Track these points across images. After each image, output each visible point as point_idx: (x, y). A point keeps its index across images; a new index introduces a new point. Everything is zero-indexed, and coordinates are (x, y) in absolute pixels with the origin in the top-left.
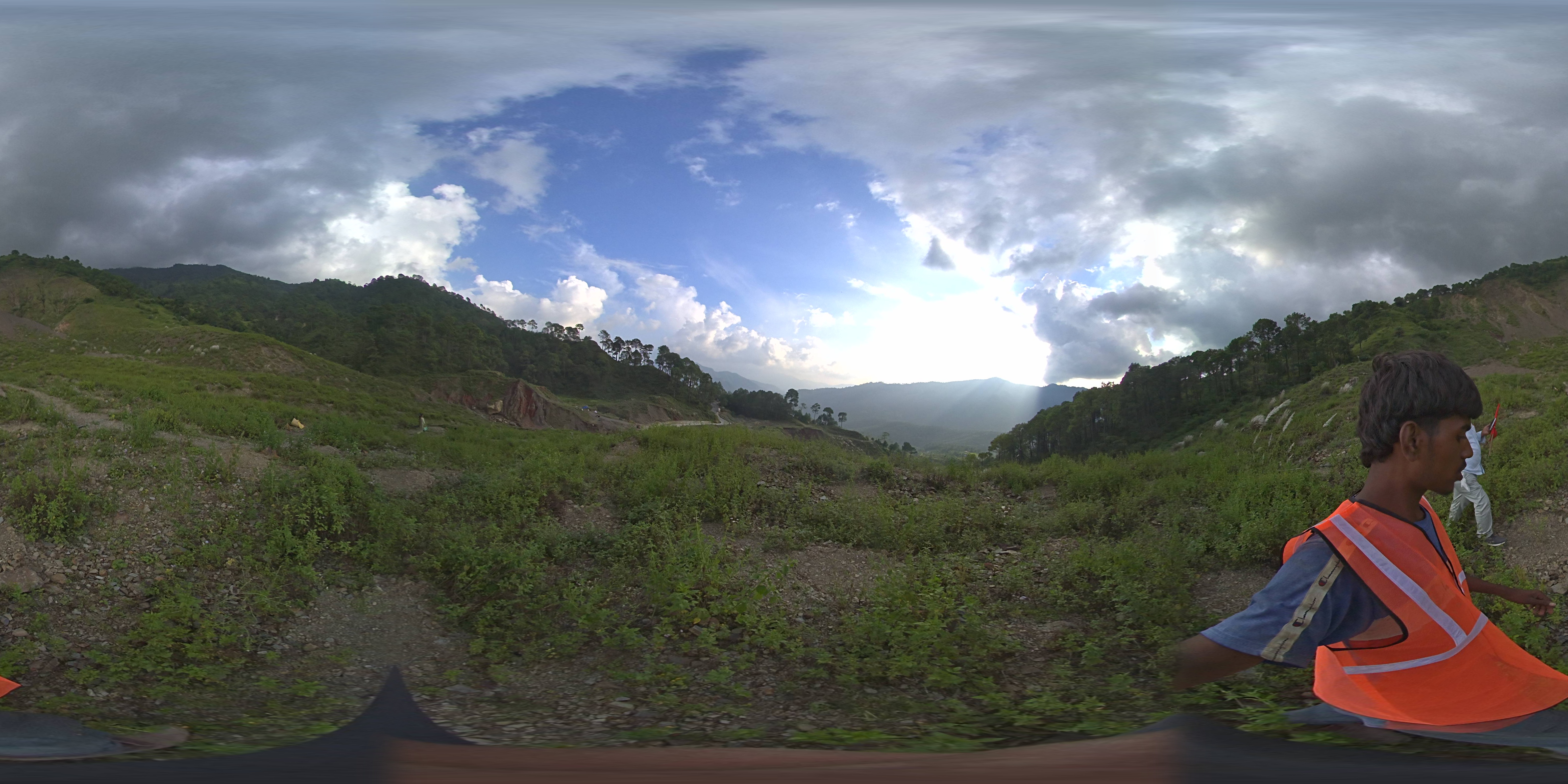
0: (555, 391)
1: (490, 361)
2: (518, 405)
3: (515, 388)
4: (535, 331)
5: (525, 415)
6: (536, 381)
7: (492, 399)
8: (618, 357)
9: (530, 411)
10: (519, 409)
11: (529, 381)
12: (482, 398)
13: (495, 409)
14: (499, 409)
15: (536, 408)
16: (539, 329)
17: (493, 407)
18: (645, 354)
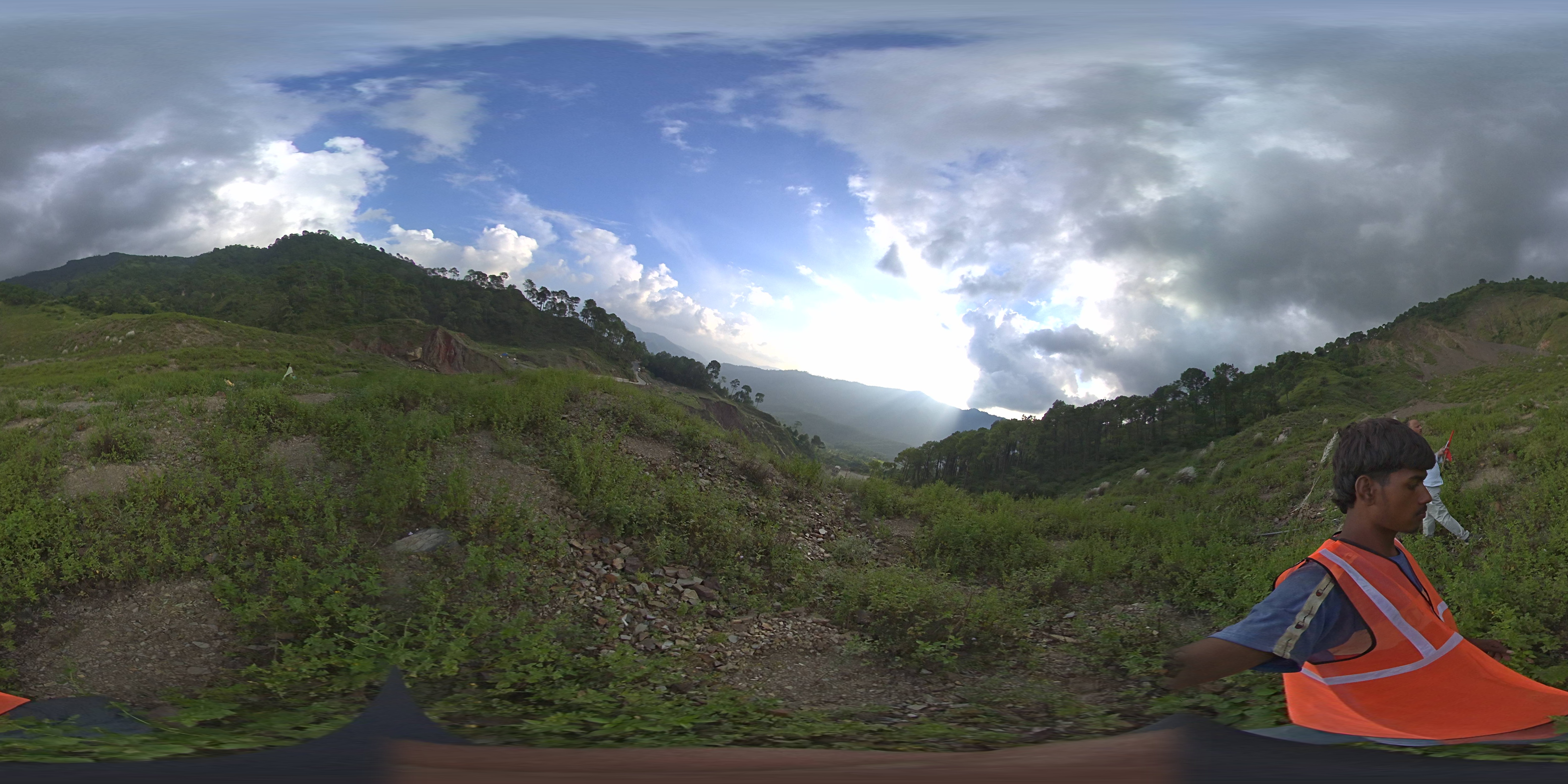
0: (475, 338)
1: (409, 310)
2: (437, 351)
3: (434, 335)
4: (456, 278)
5: (443, 361)
6: (457, 328)
7: (411, 346)
8: (542, 305)
9: (449, 357)
10: (438, 355)
11: (449, 328)
12: (401, 347)
13: (415, 356)
14: (419, 356)
15: (456, 354)
16: (462, 277)
17: (412, 354)
18: (571, 307)
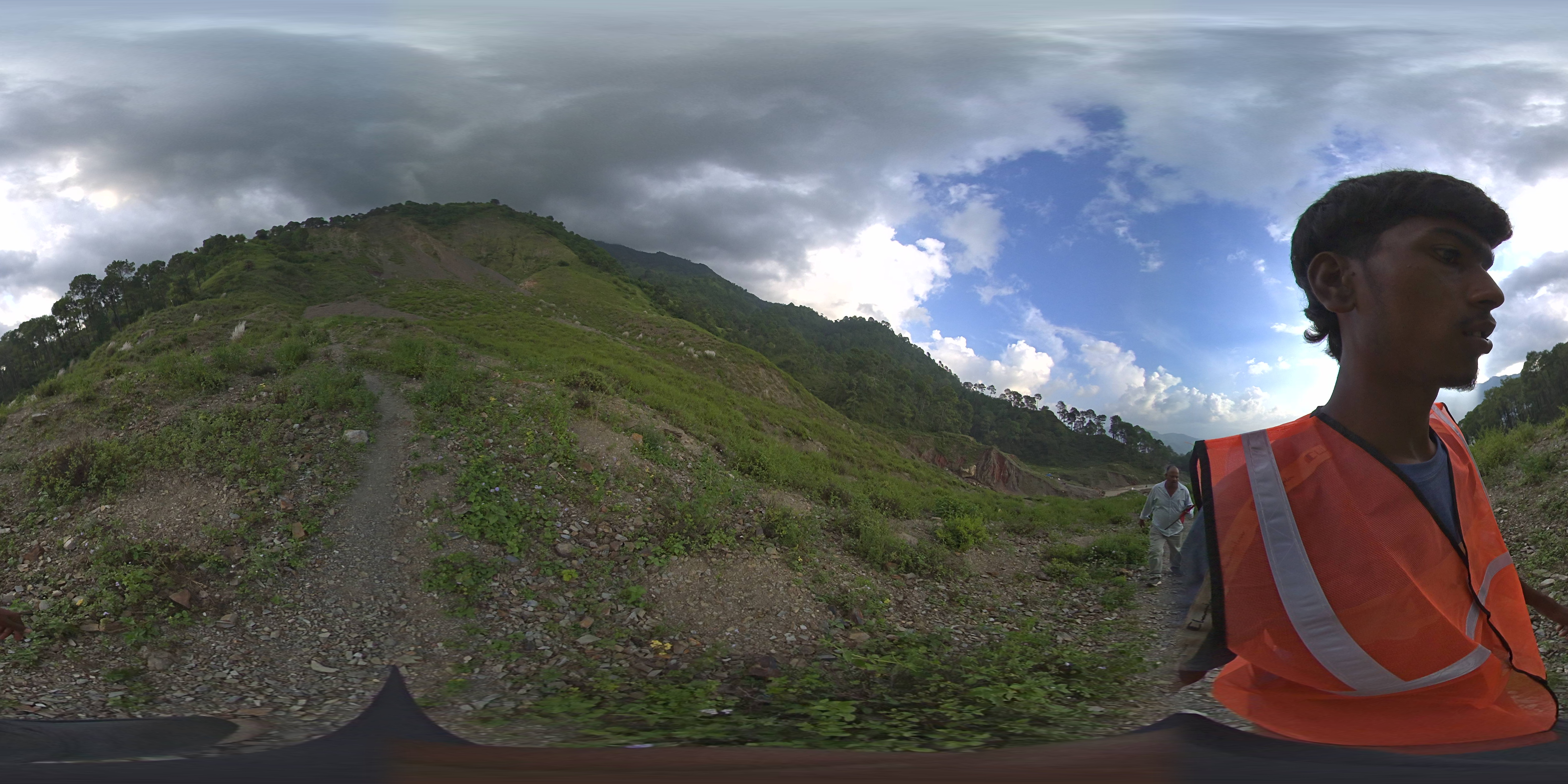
0: (1023, 458)
2: (991, 471)
3: (988, 455)
4: (993, 396)
5: (998, 481)
6: (1005, 449)
7: (965, 463)
8: (1072, 426)
9: (1003, 477)
10: (993, 475)
11: (1000, 448)
12: (955, 461)
13: (969, 473)
14: (973, 473)
15: (1009, 475)
16: (997, 396)
17: (967, 470)
18: (1099, 424)
